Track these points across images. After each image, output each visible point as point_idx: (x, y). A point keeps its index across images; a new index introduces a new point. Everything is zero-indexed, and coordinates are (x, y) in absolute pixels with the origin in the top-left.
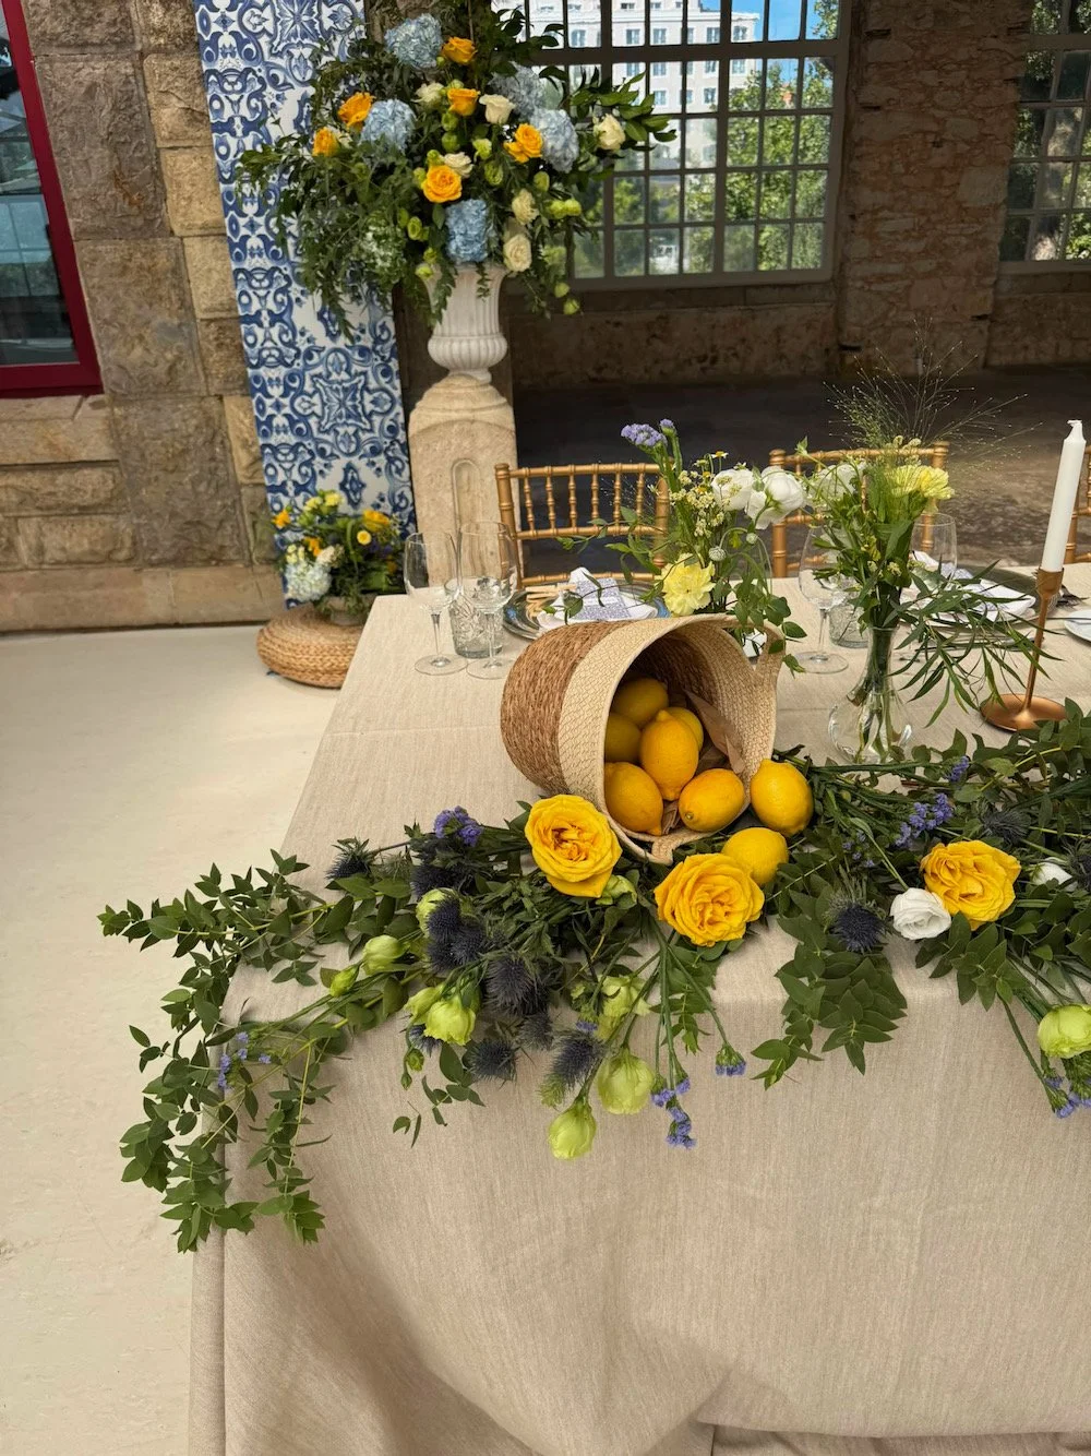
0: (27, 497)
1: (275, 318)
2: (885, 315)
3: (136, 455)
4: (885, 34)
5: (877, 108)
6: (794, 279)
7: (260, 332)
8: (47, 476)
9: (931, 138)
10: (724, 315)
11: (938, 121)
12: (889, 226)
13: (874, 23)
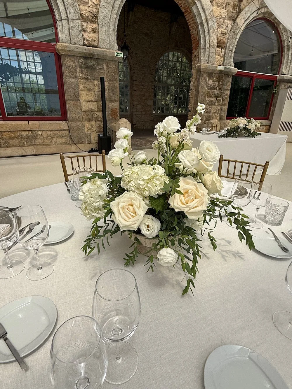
0: (55, 134)
2: (139, 120)
3: (73, 129)
4: (136, 80)
5: (136, 90)
8: (59, 131)
9: (143, 95)
11: (144, 93)
12: (138, 107)
13: (134, 79)
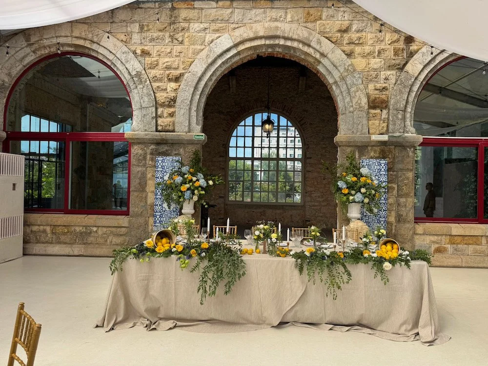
1: (160, 205)
2: (315, 214)
4: (311, 158)
5: (310, 172)
6: (295, 205)
7: (157, 207)
9: (322, 178)
10: (278, 211)
11: (324, 175)
12: (315, 195)
